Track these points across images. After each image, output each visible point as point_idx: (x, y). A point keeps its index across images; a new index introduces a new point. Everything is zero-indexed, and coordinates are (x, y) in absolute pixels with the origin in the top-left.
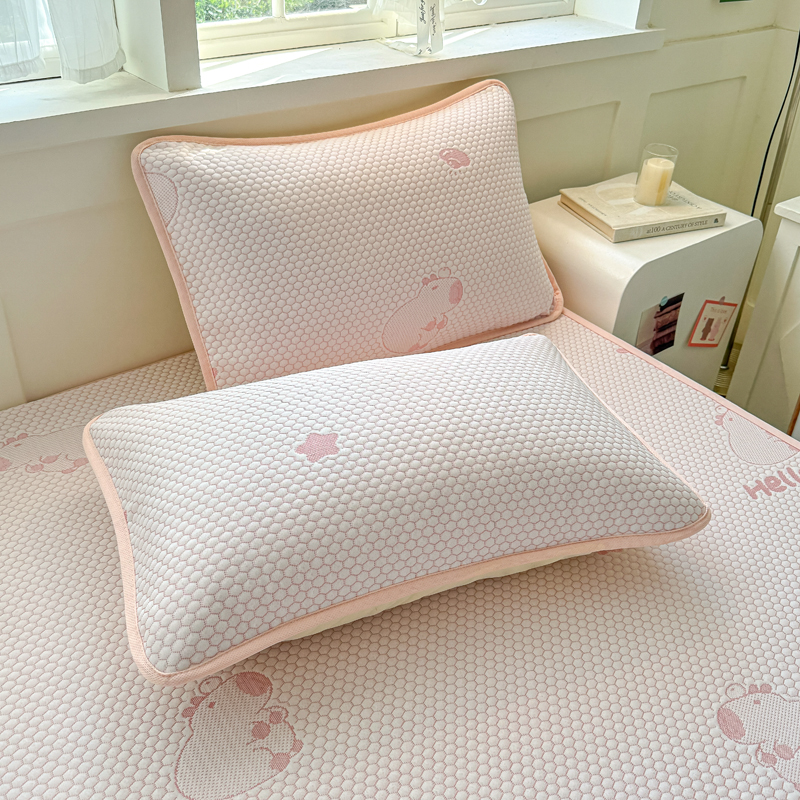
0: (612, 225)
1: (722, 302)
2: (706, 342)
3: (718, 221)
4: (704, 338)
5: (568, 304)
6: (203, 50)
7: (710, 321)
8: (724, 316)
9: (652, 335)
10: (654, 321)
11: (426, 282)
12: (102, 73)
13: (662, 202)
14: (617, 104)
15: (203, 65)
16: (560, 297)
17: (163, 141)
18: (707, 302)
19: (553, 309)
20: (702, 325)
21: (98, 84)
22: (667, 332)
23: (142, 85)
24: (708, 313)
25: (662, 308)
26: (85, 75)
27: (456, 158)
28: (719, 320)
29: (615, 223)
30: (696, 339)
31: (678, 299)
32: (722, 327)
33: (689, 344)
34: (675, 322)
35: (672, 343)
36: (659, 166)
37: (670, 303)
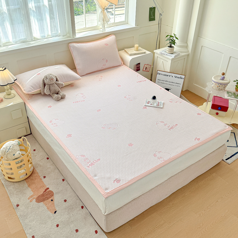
1: (148, 65)
3: (145, 53)
4: (146, 70)
5: (124, 64)
6: (76, 32)
7: (146, 67)
8: (149, 67)
9: (136, 69)
10: (136, 67)
11: (103, 59)
12: (65, 36)
13: (137, 50)
14: (134, 37)
16: (122, 63)
17: (72, 43)
18: (145, 64)
19: (121, 65)
20: (145, 68)
21: (65, 37)
23: (69, 37)
24: (146, 66)
26: (63, 36)
27: (107, 45)
29: (130, 53)
30: (144, 69)
31: (140, 63)
32: (149, 69)
33: (143, 70)
34: (140, 67)
35: (140, 70)
36: (136, 45)
37: (138, 64)
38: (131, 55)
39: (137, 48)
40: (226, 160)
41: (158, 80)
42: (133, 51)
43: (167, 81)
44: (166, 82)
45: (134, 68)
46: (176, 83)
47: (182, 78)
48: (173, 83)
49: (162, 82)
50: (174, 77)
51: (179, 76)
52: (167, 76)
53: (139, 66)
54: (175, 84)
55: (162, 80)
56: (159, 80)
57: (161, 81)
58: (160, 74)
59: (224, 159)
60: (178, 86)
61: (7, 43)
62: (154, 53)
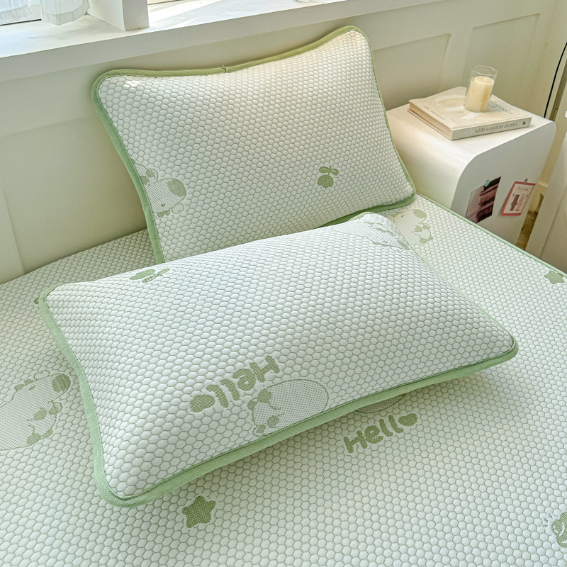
0: (450, 127)
1: (525, 183)
2: (514, 212)
4: (512, 209)
7: (518, 196)
8: (526, 193)
9: (477, 208)
10: (479, 198)
14: (449, 36)
15: (149, 8)
18: (516, 183)
20: (511, 199)
22: (488, 205)
24: (515, 192)
25: (486, 188)
28: (523, 195)
29: (452, 126)
33: (502, 213)
34: (494, 198)
35: (491, 214)
36: (480, 82)
37: (490, 184)
38: (459, 136)
39: (485, 97)
53: (490, 194)
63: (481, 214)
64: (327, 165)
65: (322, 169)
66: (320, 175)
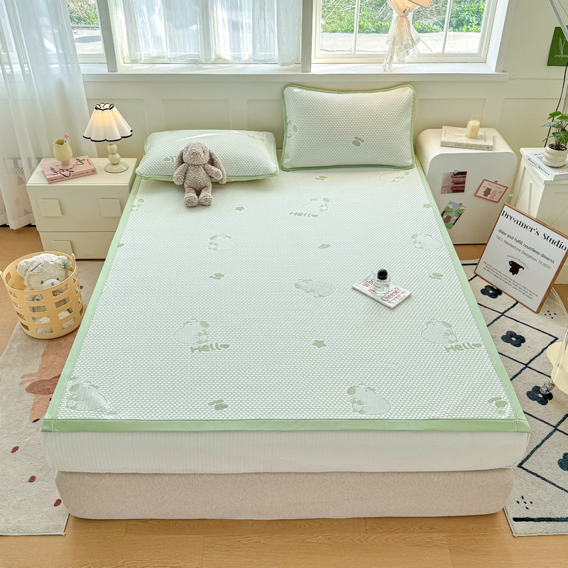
1: (496, 183)
2: (488, 197)
3: (489, 148)
4: (486, 195)
6: (313, 60)
7: (489, 190)
8: (499, 190)
9: (452, 185)
10: (451, 179)
13: (474, 137)
14: (486, 100)
15: (312, 65)
18: (484, 180)
20: (482, 190)
22: (460, 185)
24: (487, 185)
25: (455, 175)
28: (495, 191)
29: (444, 139)
30: (481, 193)
31: (464, 173)
33: (475, 195)
34: (464, 183)
35: (463, 191)
36: (473, 123)
37: (459, 173)
38: (444, 145)
39: (474, 130)
40: (515, 519)
41: (500, 231)
42: (460, 136)
43: (521, 243)
44: (517, 245)
45: (444, 182)
46: (543, 256)
47: (561, 247)
48: (534, 251)
49: (509, 240)
50: (541, 235)
51: (556, 237)
52: (526, 227)
53: (461, 180)
54: (538, 257)
55: (508, 236)
56: (503, 233)
57: (505, 238)
58: (509, 217)
59: (512, 515)
60: (545, 265)
61: (158, 57)
62: (520, 156)
63: (455, 189)
64: (359, 137)
65: (355, 138)
66: (354, 140)
